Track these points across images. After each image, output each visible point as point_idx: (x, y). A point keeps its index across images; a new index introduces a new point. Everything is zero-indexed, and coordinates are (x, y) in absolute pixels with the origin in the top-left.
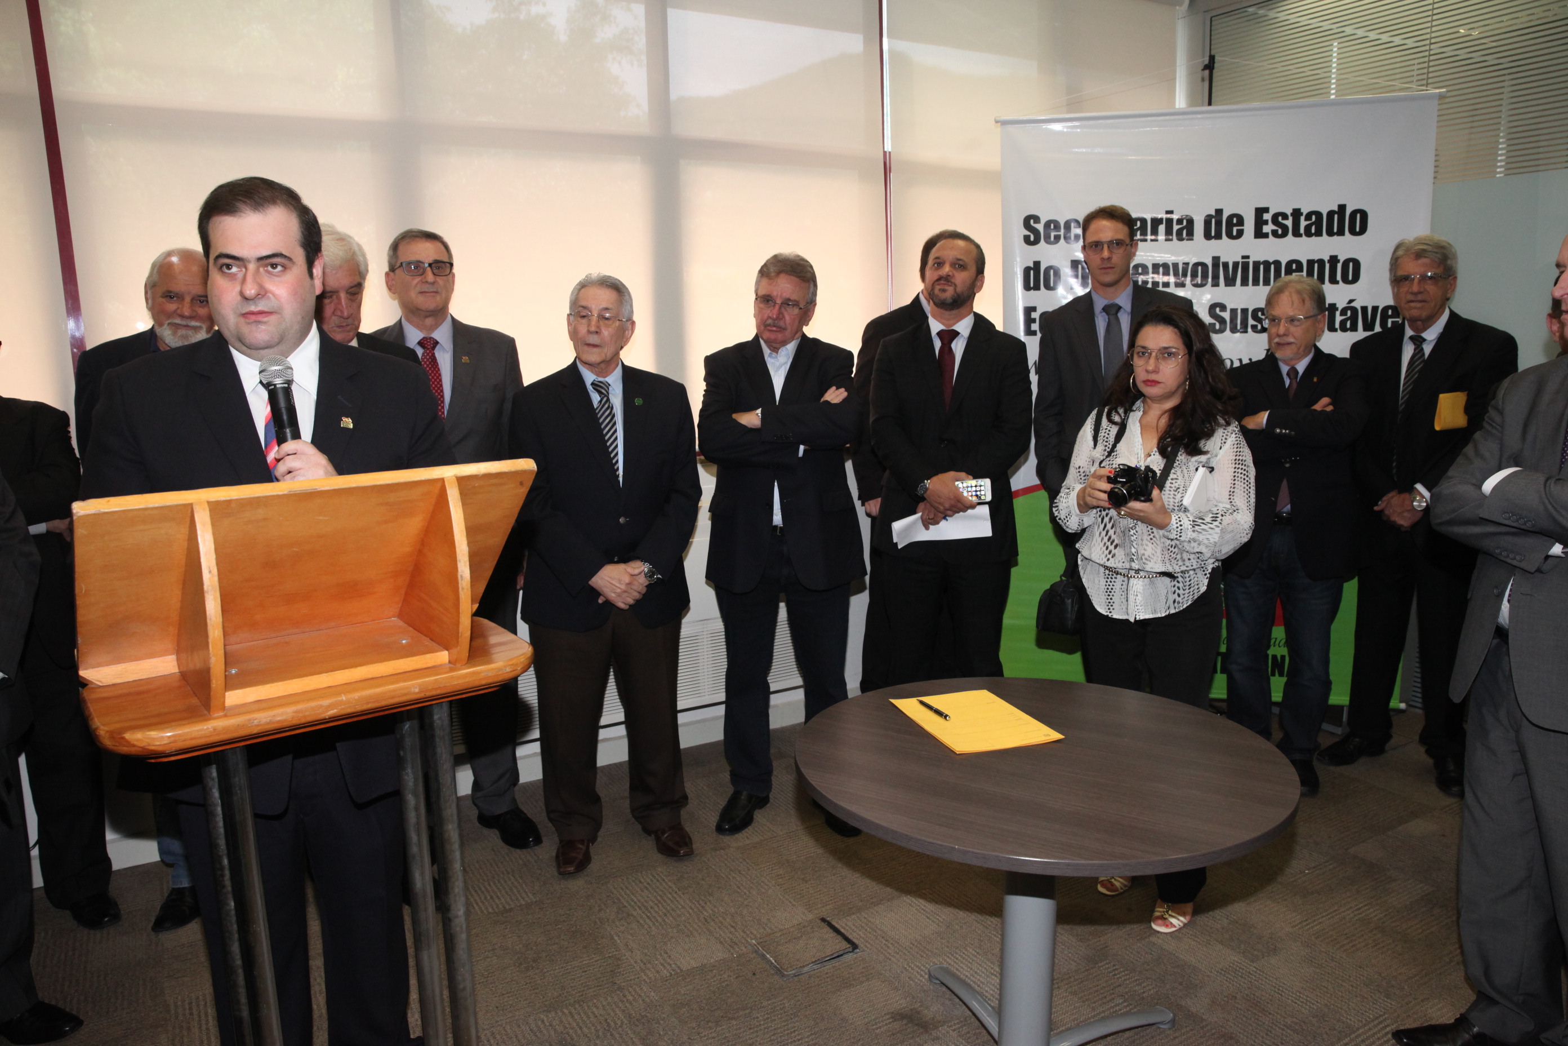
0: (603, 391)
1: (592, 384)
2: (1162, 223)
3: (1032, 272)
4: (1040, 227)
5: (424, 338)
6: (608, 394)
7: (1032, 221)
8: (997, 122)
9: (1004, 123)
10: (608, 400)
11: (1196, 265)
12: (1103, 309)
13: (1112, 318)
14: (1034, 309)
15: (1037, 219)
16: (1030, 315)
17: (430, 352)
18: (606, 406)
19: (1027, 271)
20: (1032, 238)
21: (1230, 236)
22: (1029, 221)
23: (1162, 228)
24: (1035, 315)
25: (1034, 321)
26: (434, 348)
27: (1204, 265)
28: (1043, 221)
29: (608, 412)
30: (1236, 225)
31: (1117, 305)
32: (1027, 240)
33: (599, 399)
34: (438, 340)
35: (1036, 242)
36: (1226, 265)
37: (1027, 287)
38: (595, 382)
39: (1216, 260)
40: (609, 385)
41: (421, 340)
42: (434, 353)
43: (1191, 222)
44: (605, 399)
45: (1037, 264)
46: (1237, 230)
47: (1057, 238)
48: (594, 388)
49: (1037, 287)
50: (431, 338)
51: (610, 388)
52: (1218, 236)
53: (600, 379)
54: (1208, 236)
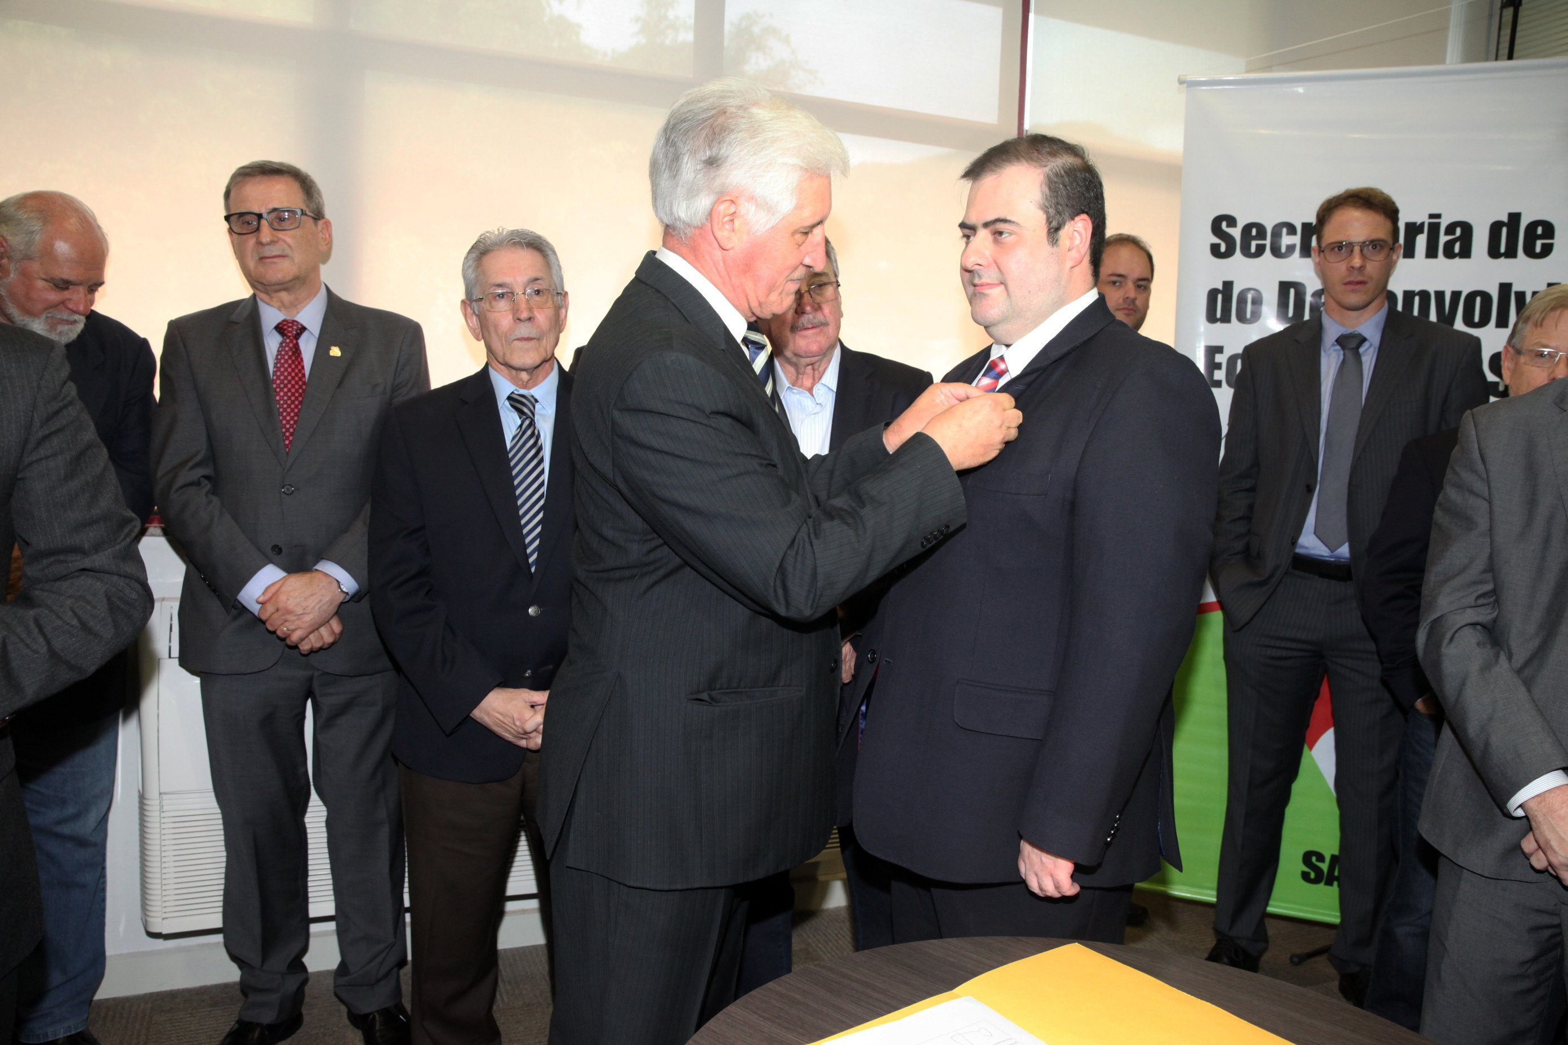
0: (526, 410)
1: (509, 398)
2: (1422, 232)
3: (1220, 297)
4: (1236, 233)
5: (283, 321)
6: (534, 415)
7: (1224, 224)
8: (1181, 82)
9: (1193, 84)
10: (532, 424)
11: (1472, 296)
12: (1337, 341)
13: (1349, 354)
14: (1219, 350)
15: (1232, 221)
16: (1213, 358)
17: (291, 341)
18: (529, 432)
19: (1213, 294)
20: (1223, 248)
21: (1530, 252)
22: (1220, 224)
23: (1421, 241)
24: (1221, 358)
25: (1219, 366)
26: (298, 336)
27: (1486, 297)
28: (1241, 224)
29: (532, 442)
30: (1541, 237)
31: (1360, 335)
32: (1215, 250)
33: (519, 422)
34: (305, 324)
35: (1229, 253)
36: (1521, 296)
37: (1211, 318)
38: (513, 396)
39: (1505, 289)
40: (536, 401)
41: (279, 324)
42: (297, 344)
43: (1467, 229)
44: (527, 422)
45: (1228, 285)
46: (1543, 245)
47: (1260, 250)
48: (512, 406)
49: (1226, 319)
50: (294, 321)
51: (537, 406)
52: (1511, 253)
53: (522, 392)
54: (1494, 252)
